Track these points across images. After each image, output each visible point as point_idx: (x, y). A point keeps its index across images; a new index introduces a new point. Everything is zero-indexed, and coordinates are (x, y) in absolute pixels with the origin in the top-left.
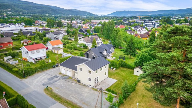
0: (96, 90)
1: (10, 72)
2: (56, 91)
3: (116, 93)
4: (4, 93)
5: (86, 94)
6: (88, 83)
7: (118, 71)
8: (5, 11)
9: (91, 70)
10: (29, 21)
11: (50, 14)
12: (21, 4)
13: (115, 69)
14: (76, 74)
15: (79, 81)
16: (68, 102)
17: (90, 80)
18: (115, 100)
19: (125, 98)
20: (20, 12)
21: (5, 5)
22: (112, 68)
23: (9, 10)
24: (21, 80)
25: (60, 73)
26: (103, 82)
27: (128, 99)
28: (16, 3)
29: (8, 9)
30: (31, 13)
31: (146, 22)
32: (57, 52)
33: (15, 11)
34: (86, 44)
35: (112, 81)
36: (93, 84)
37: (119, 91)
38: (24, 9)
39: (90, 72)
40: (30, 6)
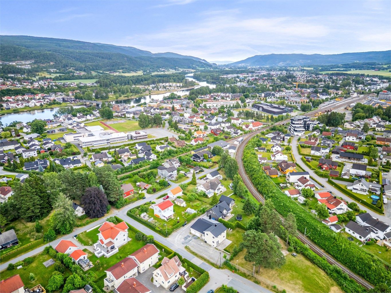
0: (217, 249)
1: (154, 231)
2: (192, 249)
3: (229, 252)
4: (163, 250)
5: (211, 252)
6: (212, 244)
7: (234, 232)
8: (44, 68)
9: (214, 236)
10: (108, 112)
11: (126, 69)
12: (69, 47)
13: (232, 230)
14: (203, 236)
15: (206, 242)
16: (201, 257)
17: (213, 242)
18: (228, 257)
19: (235, 256)
20: (72, 67)
21: (44, 55)
22: (230, 229)
23: (52, 63)
24: (165, 238)
25: (191, 233)
26: (222, 243)
27: (237, 256)
28: (60, 46)
29: (49, 63)
30: (91, 67)
31: (293, 122)
32: (180, 204)
33: (62, 67)
34: (205, 191)
35: (229, 242)
36: (215, 245)
37: (232, 250)
38: (77, 60)
39: (213, 238)
40: (89, 53)
